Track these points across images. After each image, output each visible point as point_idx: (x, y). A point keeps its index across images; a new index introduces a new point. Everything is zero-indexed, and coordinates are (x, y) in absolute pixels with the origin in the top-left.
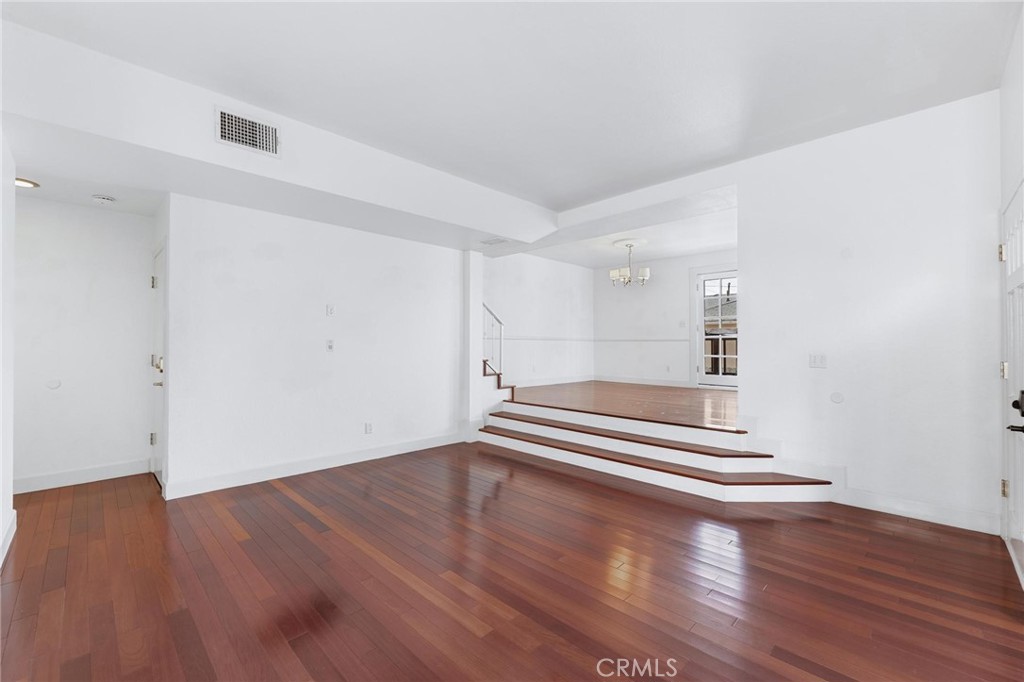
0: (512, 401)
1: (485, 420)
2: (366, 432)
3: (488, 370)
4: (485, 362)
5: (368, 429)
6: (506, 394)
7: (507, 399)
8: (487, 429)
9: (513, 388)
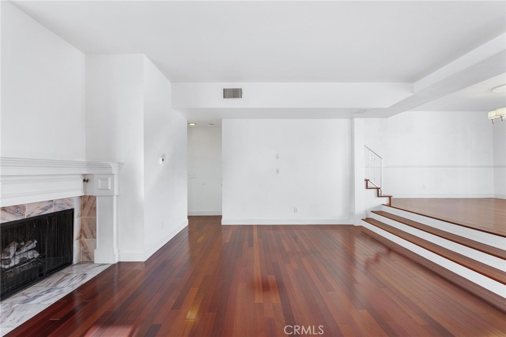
0: (390, 205)
1: (367, 214)
2: (295, 212)
3: (370, 185)
4: (367, 181)
5: (295, 210)
6: (385, 201)
7: (385, 203)
8: (367, 220)
9: (390, 197)
